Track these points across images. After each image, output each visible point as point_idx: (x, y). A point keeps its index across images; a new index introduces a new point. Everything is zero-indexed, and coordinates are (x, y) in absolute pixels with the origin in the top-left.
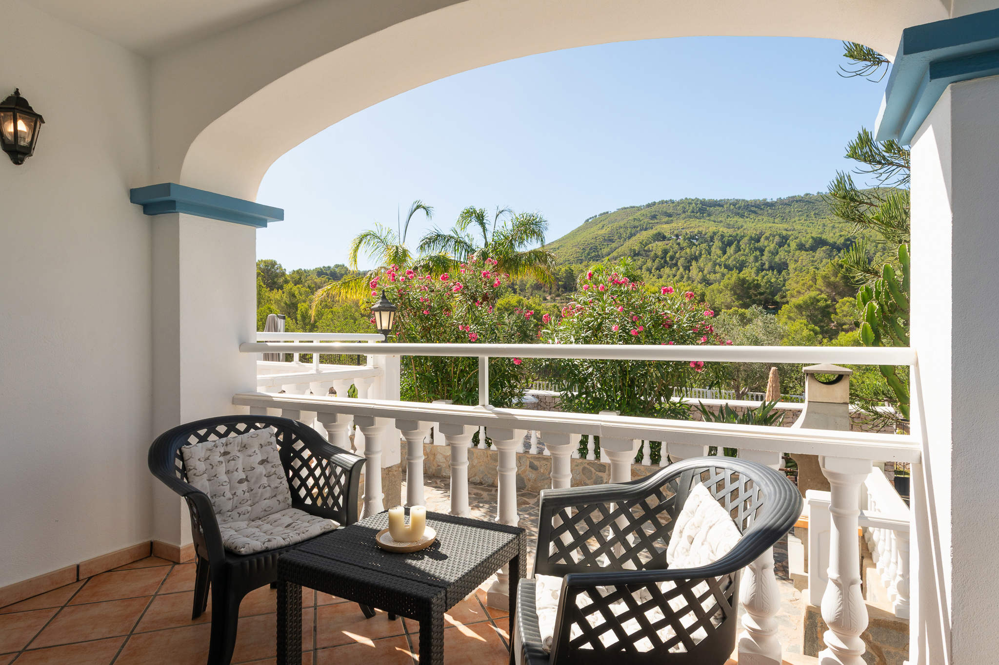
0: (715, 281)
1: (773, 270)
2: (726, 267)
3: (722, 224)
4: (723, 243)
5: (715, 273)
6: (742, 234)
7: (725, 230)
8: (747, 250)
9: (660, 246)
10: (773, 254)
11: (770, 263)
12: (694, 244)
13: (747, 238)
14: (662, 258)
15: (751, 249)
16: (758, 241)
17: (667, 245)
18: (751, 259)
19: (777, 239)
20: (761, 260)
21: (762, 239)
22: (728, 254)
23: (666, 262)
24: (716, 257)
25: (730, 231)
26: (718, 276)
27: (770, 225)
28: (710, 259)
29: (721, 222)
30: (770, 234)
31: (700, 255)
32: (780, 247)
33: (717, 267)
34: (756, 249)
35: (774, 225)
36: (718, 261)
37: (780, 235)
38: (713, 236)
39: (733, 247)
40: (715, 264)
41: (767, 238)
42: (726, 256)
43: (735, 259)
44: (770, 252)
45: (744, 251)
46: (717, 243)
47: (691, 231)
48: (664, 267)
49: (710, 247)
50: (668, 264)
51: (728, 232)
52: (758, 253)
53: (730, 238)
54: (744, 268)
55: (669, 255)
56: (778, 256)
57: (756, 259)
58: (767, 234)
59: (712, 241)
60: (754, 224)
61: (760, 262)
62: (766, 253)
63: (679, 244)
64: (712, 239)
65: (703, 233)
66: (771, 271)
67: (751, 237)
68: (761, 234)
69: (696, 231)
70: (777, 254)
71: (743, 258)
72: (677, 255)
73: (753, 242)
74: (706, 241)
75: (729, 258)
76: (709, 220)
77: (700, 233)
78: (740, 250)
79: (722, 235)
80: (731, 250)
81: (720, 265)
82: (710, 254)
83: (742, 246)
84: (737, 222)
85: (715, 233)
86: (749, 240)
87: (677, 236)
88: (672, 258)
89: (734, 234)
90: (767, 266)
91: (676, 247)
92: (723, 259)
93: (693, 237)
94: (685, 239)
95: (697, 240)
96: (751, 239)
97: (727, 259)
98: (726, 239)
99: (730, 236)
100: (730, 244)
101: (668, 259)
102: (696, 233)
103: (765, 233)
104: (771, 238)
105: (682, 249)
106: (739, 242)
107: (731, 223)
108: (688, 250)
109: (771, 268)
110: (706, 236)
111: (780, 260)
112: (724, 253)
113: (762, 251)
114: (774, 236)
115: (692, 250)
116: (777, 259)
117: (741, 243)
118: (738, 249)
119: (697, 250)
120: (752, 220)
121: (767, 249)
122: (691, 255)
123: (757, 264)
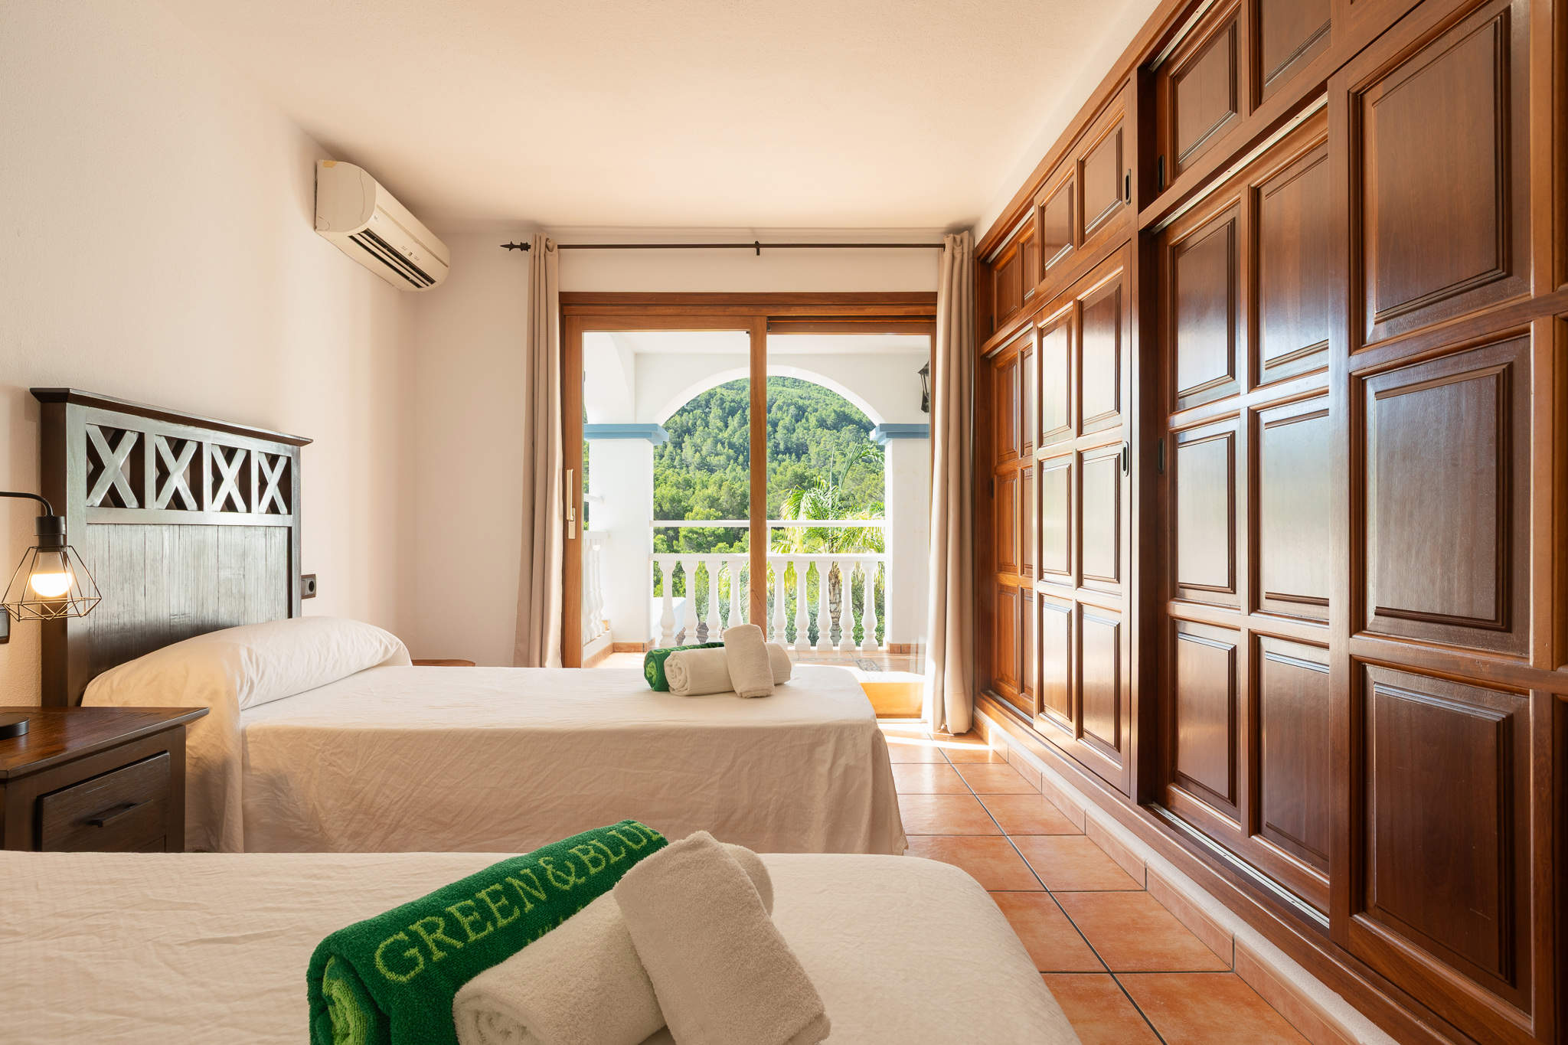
1: (791, 454)
2: (731, 446)
4: (723, 409)
5: (717, 455)
11: (786, 443)
20: (774, 438)
24: (716, 431)
26: (722, 458)
30: (784, 403)
32: (797, 421)
33: (719, 445)
36: (720, 437)
37: (795, 404)
39: (738, 415)
40: (716, 441)
41: (780, 408)
44: (785, 427)
46: (716, 411)
49: (707, 414)
53: (732, 404)
56: (795, 434)
59: (707, 407)
61: (773, 440)
62: (779, 428)
64: (708, 402)
75: (734, 432)
79: (721, 399)
82: (707, 425)
89: (738, 398)
90: (782, 447)
98: (727, 405)
99: (733, 401)
100: (732, 412)
104: (785, 408)
109: (788, 450)
111: (798, 439)
114: (789, 405)
115: (684, 418)
119: (689, 419)
121: (781, 423)
122: (682, 426)
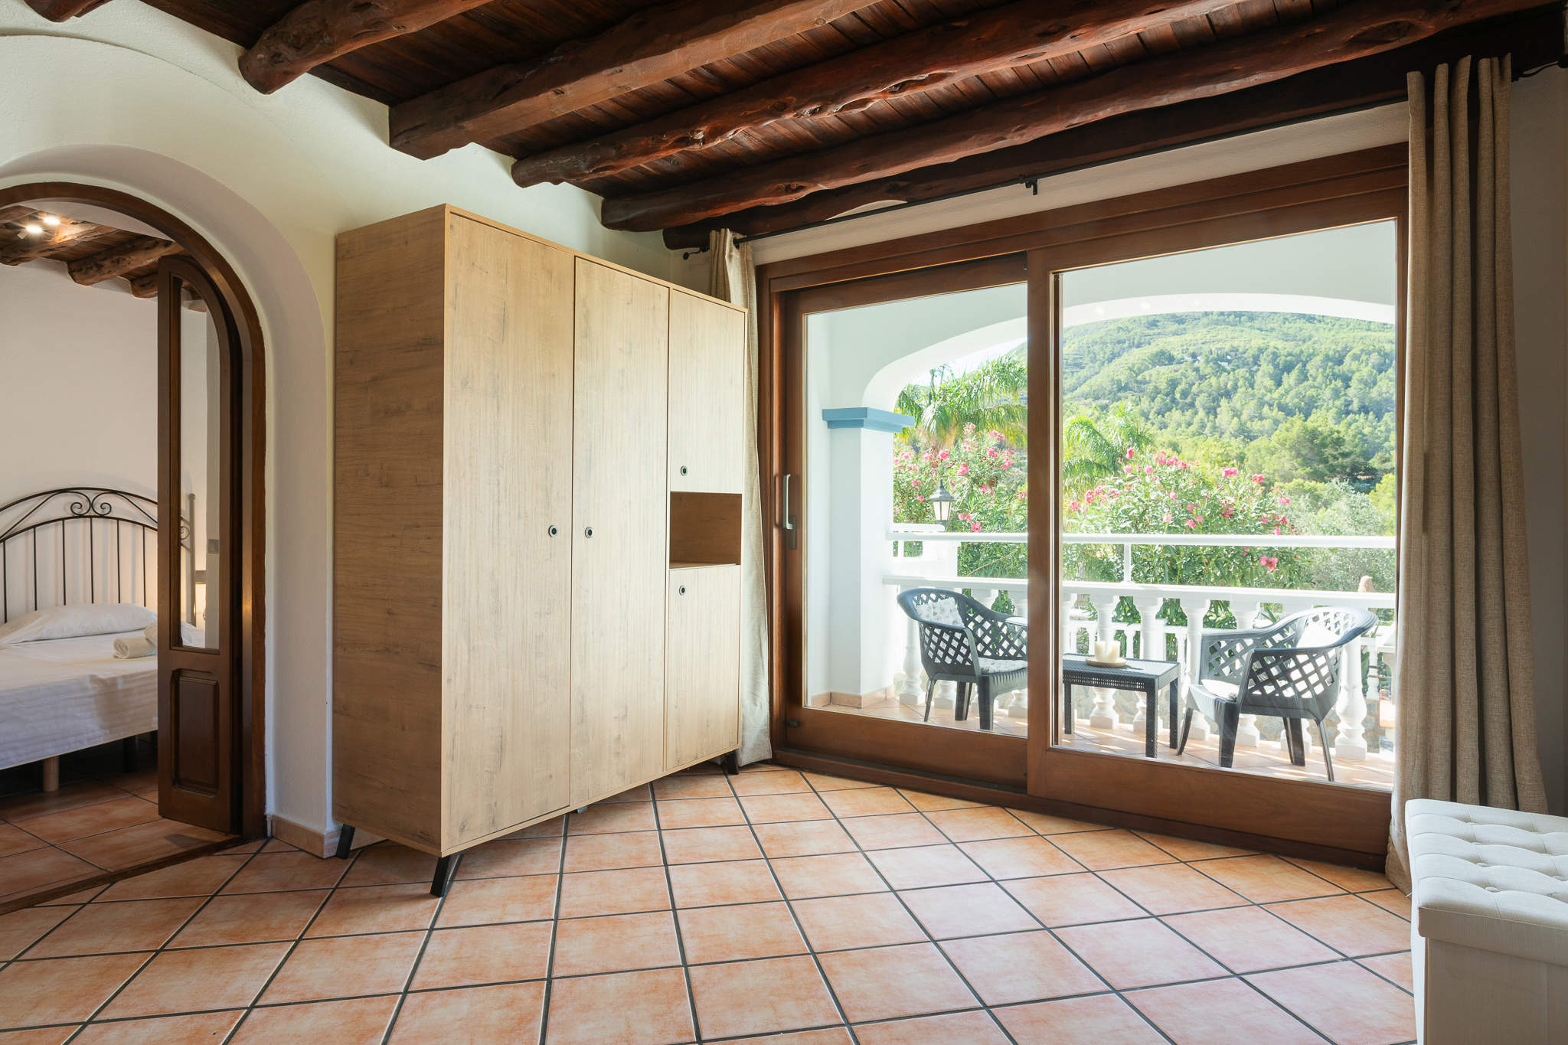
0: (1262, 433)
3: (1274, 334)
6: (1311, 351)
7: (1280, 344)
8: (1320, 379)
9: (1164, 374)
10: (1366, 384)
12: (1225, 370)
13: (1317, 360)
14: (1167, 395)
15: (1327, 377)
16: (1340, 362)
17: (1176, 371)
18: (1327, 393)
19: (1375, 358)
21: (1347, 360)
22: (1285, 385)
23: (1173, 400)
25: (1290, 347)
27: (1363, 334)
28: (1253, 395)
29: (1272, 330)
31: (1235, 388)
34: (1335, 376)
35: (1369, 333)
38: (1258, 356)
42: (1281, 390)
43: (1297, 395)
45: (1314, 380)
47: (1218, 346)
48: (1170, 410)
50: (1177, 404)
51: (1284, 348)
52: (1339, 383)
54: (1314, 410)
55: (1179, 389)
57: (1336, 394)
58: (1356, 351)
60: (1332, 333)
63: (1197, 370)
65: (1241, 350)
66: (1363, 414)
67: (1327, 356)
68: (1346, 350)
69: (1227, 347)
70: (1375, 384)
71: (1312, 392)
72: (1195, 389)
73: (1330, 364)
74: (1245, 364)
76: (1251, 327)
77: (1235, 350)
78: (1306, 378)
80: (1289, 379)
81: (1271, 405)
83: (1311, 372)
84: (1301, 330)
85: (1261, 351)
86: (1323, 362)
87: (1194, 356)
88: (1184, 394)
91: (1192, 375)
92: (1275, 395)
93: (1222, 358)
94: (1207, 362)
95: (1229, 362)
96: (1327, 358)
97: (1283, 395)
101: (1178, 396)
102: (1227, 350)
103: (1352, 348)
105: (1202, 378)
106: (1304, 366)
107: (1291, 331)
108: (1213, 380)
110: (1245, 355)
112: (1279, 384)
113: (1347, 380)
116: (1374, 393)
117: (1308, 367)
118: (1304, 377)
120: (1329, 326)
123: (1338, 403)
